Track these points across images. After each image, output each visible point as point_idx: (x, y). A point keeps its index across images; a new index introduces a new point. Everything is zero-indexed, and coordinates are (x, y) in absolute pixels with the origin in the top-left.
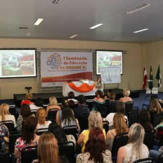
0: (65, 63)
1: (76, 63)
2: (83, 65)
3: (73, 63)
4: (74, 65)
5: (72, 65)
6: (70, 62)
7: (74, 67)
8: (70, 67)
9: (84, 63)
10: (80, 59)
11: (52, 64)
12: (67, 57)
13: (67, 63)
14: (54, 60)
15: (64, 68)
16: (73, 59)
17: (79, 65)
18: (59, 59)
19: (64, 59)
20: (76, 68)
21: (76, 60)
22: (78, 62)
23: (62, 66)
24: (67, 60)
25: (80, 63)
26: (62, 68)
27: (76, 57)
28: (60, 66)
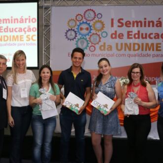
0: (114, 36)
1: (145, 37)
4: (140, 41)
5: (133, 41)
6: (129, 33)
7: (141, 47)
8: (128, 47)
10: (159, 24)
11: (79, 37)
12: (119, 21)
13: (121, 36)
14: (84, 26)
15: (110, 48)
17: (155, 41)
18: (99, 26)
19: (112, 26)
20: (146, 50)
21: (145, 26)
22: (152, 34)
23: (105, 43)
24: (119, 26)
25: (158, 35)
26: (106, 47)
27: (145, 19)
28: (101, 44)
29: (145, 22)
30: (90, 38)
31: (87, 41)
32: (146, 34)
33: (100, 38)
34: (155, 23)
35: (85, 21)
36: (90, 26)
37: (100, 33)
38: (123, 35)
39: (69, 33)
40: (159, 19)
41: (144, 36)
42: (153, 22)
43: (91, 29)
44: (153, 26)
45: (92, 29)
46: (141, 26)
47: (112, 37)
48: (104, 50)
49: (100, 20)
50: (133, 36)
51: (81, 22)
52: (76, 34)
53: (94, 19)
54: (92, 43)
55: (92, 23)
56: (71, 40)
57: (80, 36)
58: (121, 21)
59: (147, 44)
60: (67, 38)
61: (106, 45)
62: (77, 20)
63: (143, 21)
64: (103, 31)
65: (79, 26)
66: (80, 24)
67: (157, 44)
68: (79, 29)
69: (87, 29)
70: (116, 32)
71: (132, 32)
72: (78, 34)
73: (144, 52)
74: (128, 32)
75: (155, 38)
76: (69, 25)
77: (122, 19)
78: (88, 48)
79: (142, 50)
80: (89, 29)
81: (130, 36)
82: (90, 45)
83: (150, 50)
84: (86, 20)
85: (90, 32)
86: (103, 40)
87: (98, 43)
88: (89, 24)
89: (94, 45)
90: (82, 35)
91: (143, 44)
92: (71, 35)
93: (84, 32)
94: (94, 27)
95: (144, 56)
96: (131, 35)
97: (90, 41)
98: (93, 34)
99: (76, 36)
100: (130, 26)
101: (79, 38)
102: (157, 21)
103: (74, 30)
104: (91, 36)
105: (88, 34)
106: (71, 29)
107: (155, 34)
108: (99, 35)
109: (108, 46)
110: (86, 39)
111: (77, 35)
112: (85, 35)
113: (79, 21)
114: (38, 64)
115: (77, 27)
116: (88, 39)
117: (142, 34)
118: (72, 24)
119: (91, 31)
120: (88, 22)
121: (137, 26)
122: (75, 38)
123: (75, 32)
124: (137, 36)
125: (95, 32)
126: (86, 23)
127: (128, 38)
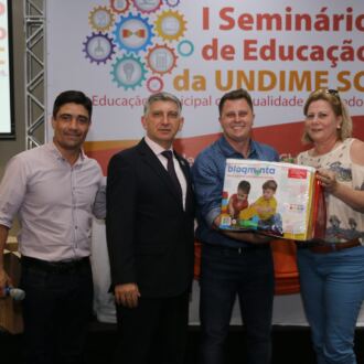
0: (211, 51)
1: (288, 55)
2: (342, 66)
3: (271, 51)
4: (277, 66)
6: (248, 45)
8: (246, 80)
9: (349, 54)
10: (323, 23)
11: (119, 53)
12: (223, 14)
13: (228, 53)
15: (201, 83)
16: (268, 20)
18: (171, 25)
19: (206, 26)
20: (291, 89)
21: (289, 28)
22: (305, 47)
23: (186, 72)
24: (222, 27)
25: (320, 49)
26: (191, 81)
27: (289, 9)
28: (178, 72)
29: (289, 18)
30: (148, 58)
31: (142, 65)
32: (291, 48)
33: (175, 58)
34: (314, 20)
35: (135, 13)
36: (150, 27)
37: (173, 44)
38: (232, 51)
39: (94, 44)
40: (324, 9)
41: (286, 54)
42: (307, 18)
43: (151, 35)
44: (308, 28)
45: (154, 35)
46: (279, 28)
47: (205, 56)
48: (186, 87)
49: (174, 10)
50: (257, 54)
51: (126, 15)
52: (113, 46)
53: (158, 8)
54: (154, 71)
55: (153, 18)
56: (98, 62)
57: (124, 51)
58: (228, 14)
59: (294, 74)
60: (88, 56)
61: (191, 75)
62: (115, 10)
63: (283, 14)
64: (181, 39)
65: (118, 25)
66: (124, 20)
67: (318, 74)
68: (121, 33)
69: (141, 33)
70: (215, 41)
71: (255, 42)
72: (118, 45)
73: (287, 95)
74: (247, 43)
75: (313, 57)
76: (92, 22)
77: (231, 10)
78: (144, 83)
79: (282, 88)
80: (146, 33)
81: (252, 54)
82: (149, 75)
83: (300, 88)
84: (139, 9)
85: (149, 42)
86: (182, 63)
87: (169, 71)
88: (145, 21)
89: (159, 76)
90: (129, 50)
91: (283, 73)
92: (99, 49)
93: (134, 41)
94: (159, 28)
95: (287, 103)
96: (255, 50)
97: (149, 66)
98: (157, 47)
99: (112, 52)
100: (250, 28)
101: (121, 57)
102: (318, 16)
103: (106, 36)
104: (151, 51)
105: (143, 48)
106: (100, 35)
107: (313, 48)
108: (172, 50)
109: (195, 77)
110: (138, 60)
111: (115, 49)
112: (137, 50)
113: (119, 12)
114: (13, 126)
115: (114, 28)
116: (143, 60)
117: (282, 48)
118: (102, 19)
119: (153, 39)
120: (144, 16)
121: (269, 27)
122: (109, 57)
123: (110, 40)
124: (268, 53)
125: (161, 43)
126: (138, 17)
127: (247, 57)
